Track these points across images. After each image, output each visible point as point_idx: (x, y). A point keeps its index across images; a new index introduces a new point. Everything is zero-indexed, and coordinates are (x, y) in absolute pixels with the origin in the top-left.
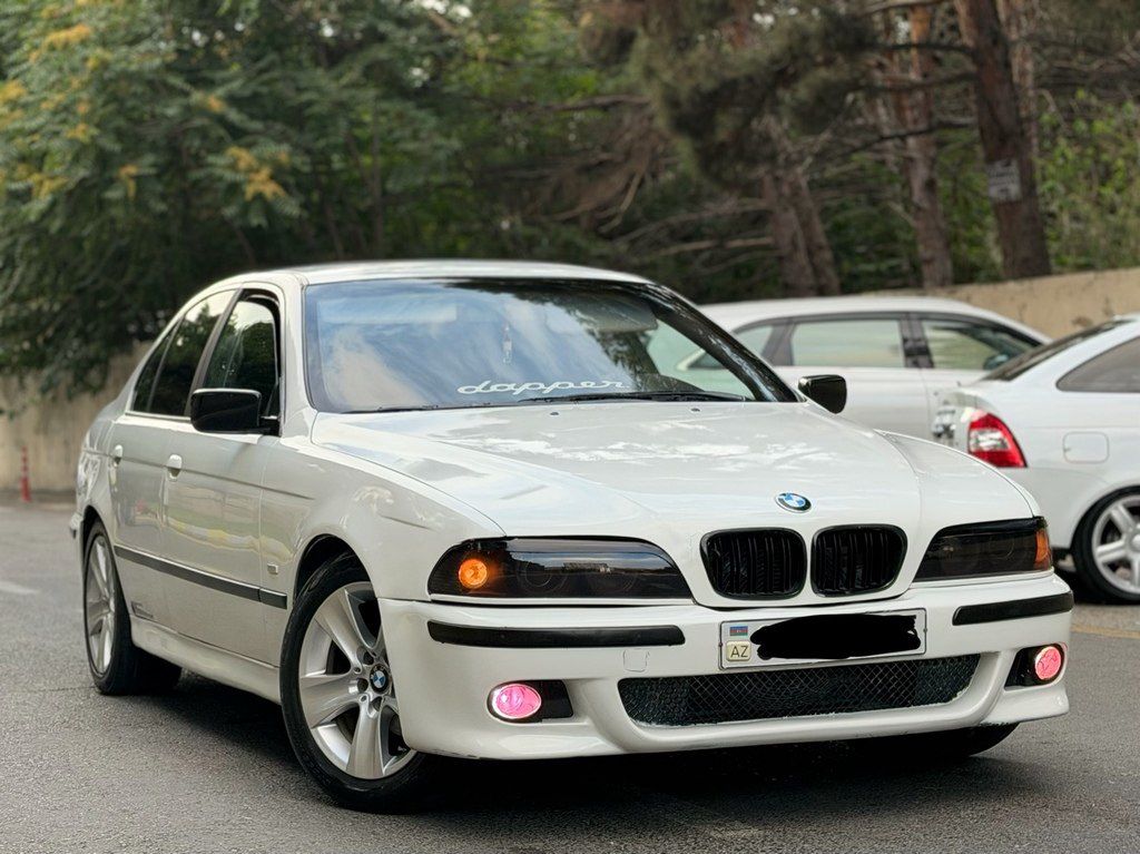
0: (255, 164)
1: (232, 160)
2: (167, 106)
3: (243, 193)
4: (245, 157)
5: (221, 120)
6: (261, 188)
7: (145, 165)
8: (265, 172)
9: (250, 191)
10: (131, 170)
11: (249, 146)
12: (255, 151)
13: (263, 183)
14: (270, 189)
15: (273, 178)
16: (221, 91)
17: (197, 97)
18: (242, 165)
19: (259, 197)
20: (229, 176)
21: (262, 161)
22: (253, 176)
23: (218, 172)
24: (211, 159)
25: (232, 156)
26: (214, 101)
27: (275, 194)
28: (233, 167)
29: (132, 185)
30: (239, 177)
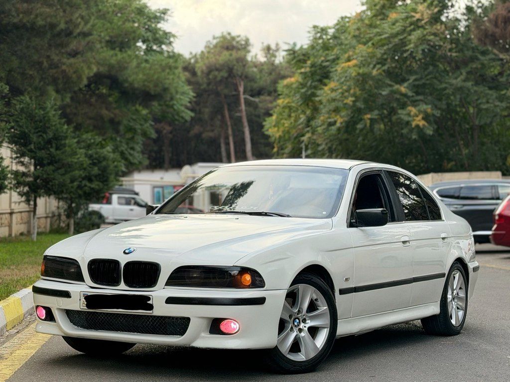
0: (417, 113)
1: (409, 112)
2: (384, 91)
3: (411, 125)
4: (413, 110)
5: (405, 95)
6: (418, 123)
7: (375, 114)
8: (420, 117)
9: (414, 124)
10: (369, 116)
11: (415, 106)
12: (418, 108)
13: (419, 121)
14: (422, 123)
15: (423, 119)
16: (406, 84)
17: (397, 87)
18: (412, 113)
19: (417, 126)
20: (406, 118)
21: (420, 111)
22: (415, 118)
23: (402, 117)
24: (400, 111)
25: (409, 110)
26: (403, 89)
27: (424, 125)
28: (409, 115)
29: (368, 122)
30: (410, 119)
